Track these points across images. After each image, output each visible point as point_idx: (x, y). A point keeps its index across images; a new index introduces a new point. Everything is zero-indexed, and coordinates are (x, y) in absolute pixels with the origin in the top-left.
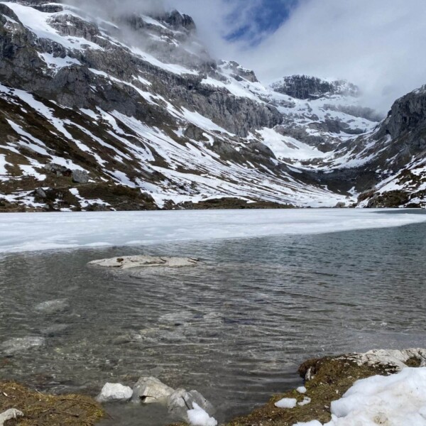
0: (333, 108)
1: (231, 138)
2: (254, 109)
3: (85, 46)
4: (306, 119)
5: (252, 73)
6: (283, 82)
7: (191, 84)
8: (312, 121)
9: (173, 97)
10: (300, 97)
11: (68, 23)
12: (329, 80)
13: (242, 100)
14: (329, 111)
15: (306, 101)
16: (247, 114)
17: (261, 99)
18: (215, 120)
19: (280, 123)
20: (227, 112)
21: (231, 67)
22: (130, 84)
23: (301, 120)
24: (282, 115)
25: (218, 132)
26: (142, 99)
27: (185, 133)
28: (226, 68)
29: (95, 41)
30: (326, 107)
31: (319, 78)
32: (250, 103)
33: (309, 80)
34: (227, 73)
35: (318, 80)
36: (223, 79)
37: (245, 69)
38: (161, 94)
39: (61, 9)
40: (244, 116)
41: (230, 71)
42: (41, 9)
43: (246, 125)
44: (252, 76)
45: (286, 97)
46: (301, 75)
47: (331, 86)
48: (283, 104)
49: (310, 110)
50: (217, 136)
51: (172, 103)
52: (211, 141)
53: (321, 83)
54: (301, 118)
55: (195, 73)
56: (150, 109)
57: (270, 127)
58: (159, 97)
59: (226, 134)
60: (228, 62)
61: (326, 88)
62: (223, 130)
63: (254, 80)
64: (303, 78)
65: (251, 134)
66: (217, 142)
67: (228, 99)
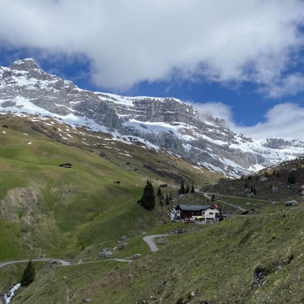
0: (290, 154)
1: (243, 170)
2: (252, 156)
3: (191, 139)
4: (276, 160)
5: (250, 138)
6: (266, 141)
7: (226, 148)
8: (278, 161)
9: (220, 154)
10: (274, 148)
11: (184, 131)
12: (289, 139)
13: (246, 153)
14: (288, 156)
15: (277, 150)
16: (249, 159)
17: (254, 151)
18: (236, 162)
19: (264, 162)
20: (240, 158)
21: (240, 137)
22: (206, 151)
23: (273, 161)
24: (265, 158)
25: (238, 168)
26: (210, 157)
27: (228, 169)
28: (238, 137)
29: (192, 136)
30: (286, 154)
31: (283, 138)
32: (250, 154)
33: (278, 140)
34: (238, 139)
35: (283, 140)
36: (237, 143)
37: (247, 137)
38: (216, 154)
39: (179, 124)
40: (247, 160)
41: (240, 138)
42: (172, 125)
43: (249, 163)
44: (250, 140)
45: (266, 149)
46: (274, 138)
47: (290, 143)
48: (265, 153)
49: (278, 155)
50: (239, 169)
51: (220, 157)
52: (237, 172)
53: (285, 141)
54: (274, 159)
55: (227, 143)
56: (215, 161)
57: (259, 164)
58: (216, 155)
59: (241, 169)
60: (239, 134)
61: (288, 143)
62: (240, 167)
63: (251, 141)
64: (275, 139)
65: (250, 167)
66: (239, 172)
67: (241, 153)
